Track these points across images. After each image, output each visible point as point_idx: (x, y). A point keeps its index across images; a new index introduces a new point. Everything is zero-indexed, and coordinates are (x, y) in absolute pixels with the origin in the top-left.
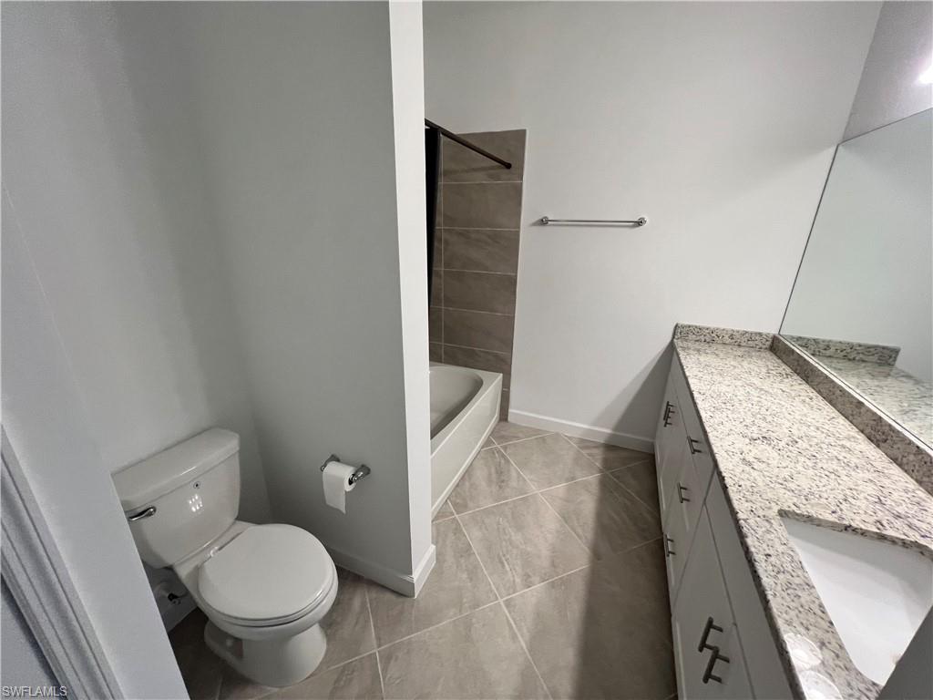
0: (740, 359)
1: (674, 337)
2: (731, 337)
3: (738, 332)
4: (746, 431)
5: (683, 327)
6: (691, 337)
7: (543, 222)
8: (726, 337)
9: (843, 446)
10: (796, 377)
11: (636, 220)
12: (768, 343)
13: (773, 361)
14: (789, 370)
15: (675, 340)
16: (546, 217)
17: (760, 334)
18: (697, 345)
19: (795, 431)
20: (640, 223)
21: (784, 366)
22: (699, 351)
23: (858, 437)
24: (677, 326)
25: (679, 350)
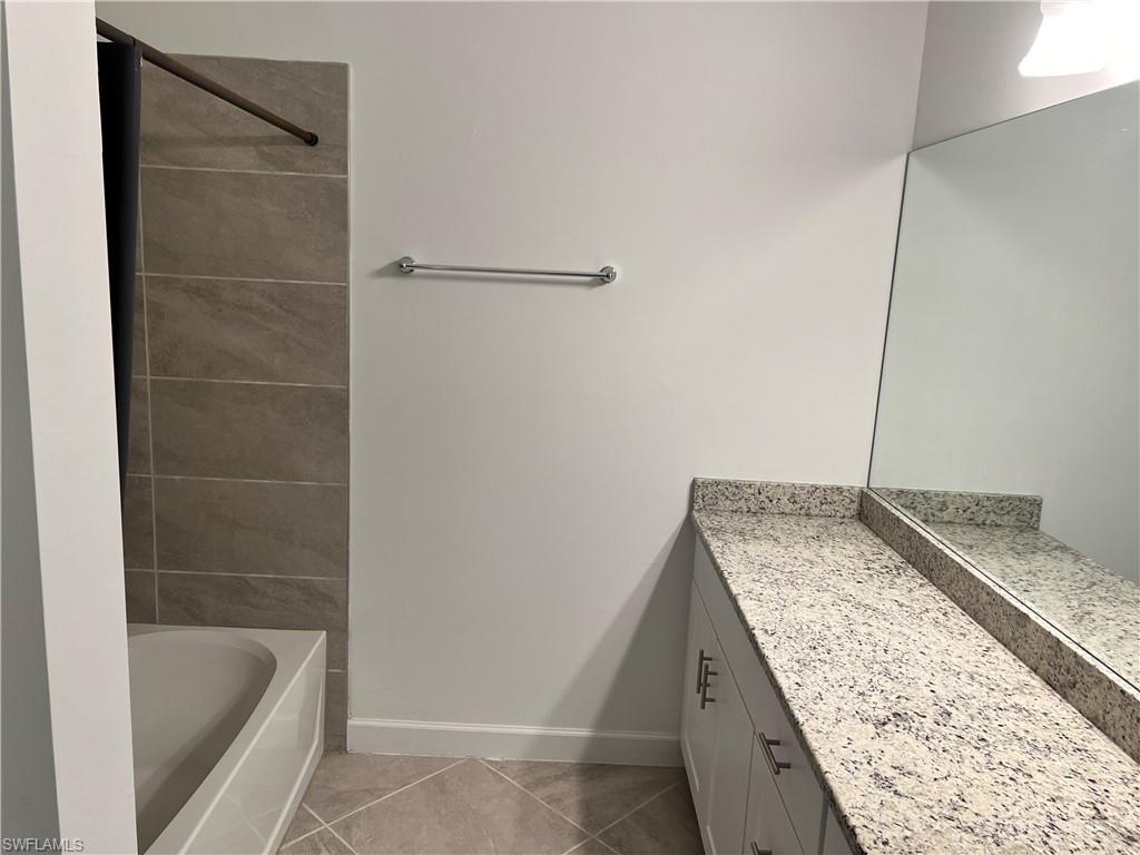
0: (815, 545)
1: (691, 508)
2: (793, 499)
3: (802, 488)
4: (865, 707)
5: (706, 484)
6: (724, 504)
7: (402, 269)
8: (785, 500)
9: (1018, 708)
10: (912, 572)
11: (596, 271)
12: (855, 506)
13: (868, 543)
14: (898, 559)
15: (696, 515)
16: (407, 259)
17: (839, 489)
18: (738, 522)
19: (941, 691)
20: (604, 277)
21: (889, 552)
22: (742, 533)
23: (1033, 682)
24: (694, 482)
25: (707, 534)
